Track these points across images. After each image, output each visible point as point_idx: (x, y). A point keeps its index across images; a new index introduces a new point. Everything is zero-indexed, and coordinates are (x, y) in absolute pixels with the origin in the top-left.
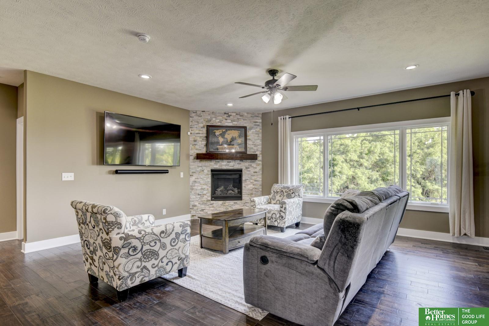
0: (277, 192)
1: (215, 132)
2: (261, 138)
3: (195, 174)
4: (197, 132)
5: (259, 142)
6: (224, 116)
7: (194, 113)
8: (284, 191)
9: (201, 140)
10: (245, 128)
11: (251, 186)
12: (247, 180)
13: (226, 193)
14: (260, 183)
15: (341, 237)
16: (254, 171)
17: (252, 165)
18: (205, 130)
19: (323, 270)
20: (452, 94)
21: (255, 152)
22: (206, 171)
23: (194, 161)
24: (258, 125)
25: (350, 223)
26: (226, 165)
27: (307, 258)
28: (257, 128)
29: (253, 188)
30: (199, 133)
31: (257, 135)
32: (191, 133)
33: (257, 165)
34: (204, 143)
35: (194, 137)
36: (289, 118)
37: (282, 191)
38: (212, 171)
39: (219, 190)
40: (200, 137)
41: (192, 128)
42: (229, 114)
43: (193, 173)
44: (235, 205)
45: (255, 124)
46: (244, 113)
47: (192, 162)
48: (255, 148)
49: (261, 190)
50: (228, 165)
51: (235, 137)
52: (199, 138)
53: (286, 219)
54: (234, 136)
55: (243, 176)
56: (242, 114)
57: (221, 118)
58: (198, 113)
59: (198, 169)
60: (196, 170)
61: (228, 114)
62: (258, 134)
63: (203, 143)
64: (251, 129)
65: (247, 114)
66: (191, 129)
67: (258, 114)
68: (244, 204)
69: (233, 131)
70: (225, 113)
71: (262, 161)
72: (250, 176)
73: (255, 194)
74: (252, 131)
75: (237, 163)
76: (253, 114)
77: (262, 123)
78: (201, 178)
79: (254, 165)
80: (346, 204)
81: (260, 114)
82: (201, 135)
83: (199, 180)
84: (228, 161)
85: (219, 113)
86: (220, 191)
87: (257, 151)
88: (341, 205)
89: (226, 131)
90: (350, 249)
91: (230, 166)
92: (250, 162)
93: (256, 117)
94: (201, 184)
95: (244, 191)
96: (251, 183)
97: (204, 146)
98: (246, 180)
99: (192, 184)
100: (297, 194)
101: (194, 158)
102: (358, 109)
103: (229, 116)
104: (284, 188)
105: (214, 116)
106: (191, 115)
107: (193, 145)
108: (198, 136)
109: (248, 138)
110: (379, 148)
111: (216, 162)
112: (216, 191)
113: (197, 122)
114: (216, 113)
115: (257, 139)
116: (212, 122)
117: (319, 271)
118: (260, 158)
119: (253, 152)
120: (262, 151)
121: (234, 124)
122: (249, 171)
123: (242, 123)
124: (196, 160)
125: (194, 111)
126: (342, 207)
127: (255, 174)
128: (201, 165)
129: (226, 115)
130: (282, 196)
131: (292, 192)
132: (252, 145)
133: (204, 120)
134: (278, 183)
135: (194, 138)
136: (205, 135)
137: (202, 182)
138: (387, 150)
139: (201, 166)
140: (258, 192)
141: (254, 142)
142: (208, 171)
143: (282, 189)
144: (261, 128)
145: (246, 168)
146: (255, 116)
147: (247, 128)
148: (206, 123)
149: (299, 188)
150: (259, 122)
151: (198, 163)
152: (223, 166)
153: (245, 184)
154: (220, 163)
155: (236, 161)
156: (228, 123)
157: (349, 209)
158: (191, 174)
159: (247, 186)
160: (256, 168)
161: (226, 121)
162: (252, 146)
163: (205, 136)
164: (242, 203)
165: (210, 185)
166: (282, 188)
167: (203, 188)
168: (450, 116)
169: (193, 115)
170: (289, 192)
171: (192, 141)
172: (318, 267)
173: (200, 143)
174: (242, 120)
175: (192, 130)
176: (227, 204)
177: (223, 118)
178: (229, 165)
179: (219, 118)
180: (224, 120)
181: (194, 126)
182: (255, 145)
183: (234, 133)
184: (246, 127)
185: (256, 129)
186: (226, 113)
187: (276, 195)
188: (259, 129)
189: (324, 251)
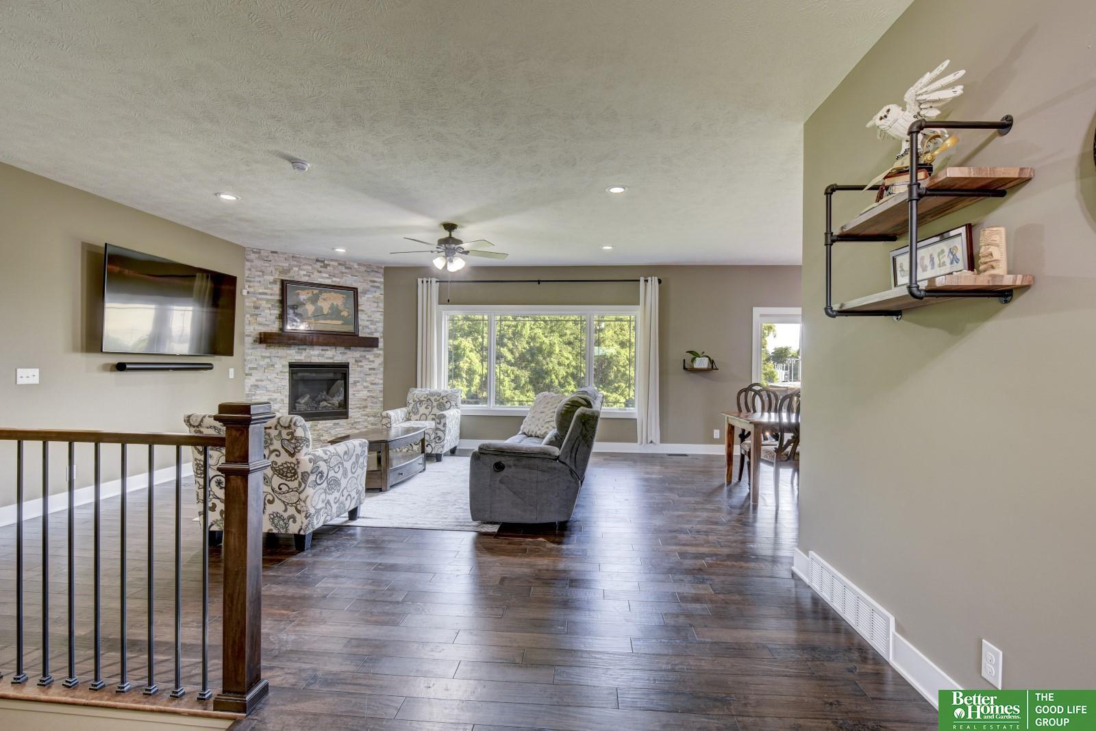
0: (421, 402)
1: (298, 294)
2: (383, 310)
3: (256, 371)
4: (261, 291)
5: (379, 317)
6: (315, 266)
7: (254, 252)
8: (432, 399)
9: (270, 306)
10: (355, 290)
11: (364, 394)
12: (358, 382)
13: (316, 408)
14: (380, 387)
15: (582, 430)
16: (371, 367)
17: (367, 357)
18: (277, 288)
19: (564, 463)
20: (642, 279)
21: (372, 333)
22: (278, 367)
23: (255, 346)
24: (378, 287)
25: (590, 416)
26: (319, 356)
27: (550, 455)
28: (375, 292)
29: (368, 397)
30: (265, 294)
31: (376, 304)
32: (248, 292)
33: (375, 357)
34: (277, 312)
35: (255, 299)
36: (437, 282)
37: (429, 399)
38: (291, 366)
39: (303, 401)
40: (268, 301)
41: (250, 281)
42: (326, 262)
43: (250, 369)
44: (335, 428)
45: (371, 284)
46: (352, 264)
47: (249, 349)
48: (372, 327)
49: (382, 399)
50: (323, 356)
51: (337, 305)
52: (265, 302)
53: (445, 441)
54: (335, 304)
55: (350, 376)
56: (350, 265)
57: (309, 268)
58: (263, 253)
59: (262, 363)
60: (258, 365)
61: (323, 262)
62: (378, 303)
63: (273, 312)
64: (365, 292)
65: (357, 267)
66: (248, 283)
67: (378, 267)
68: (352, 424)
69: (332, 293)
70: (317, 261)
71: (385, 350)
72: (362, 375)
73: (372, 406)
74: (366, 296)
75: (338, 352)
76: (369, 267)
77: (385, 283)
78: (270, 380)
79: (370, 356)
80: (581, 401)
81: (381, 268)
82: (269, 297)
83: (264, 383)
84: (321, 348)
85: (305, 259)
86: (304, 403)
87: (376, 332)
88: (577, 402)
89: (321, 292)
90: (590, 439)
91: (327, 358)
92: (364, 351)
93: (373, 274)
94: (268, 391)
95: (353, 403)
96: (365, 387)
97: (276, 318)
98: (355, 383)
99: (250, 391)
100: (453, 403)
101: (255, 341)
102: (539, 282)
103: (326, 266)
104: (432, 394)
105: (295, 263)
106: (248, 257)
107: (251, 315)
108: (263, 299)
109: (359, 308)
110: (529, 329)
111: (299, 349)
112: (297, 404)
113: (260, 271)
114: (299, 258)
115: (375, 311)
116: (291, 274)
117: (561, 465)
118: (381, 344)
119: (369, 334)
120: (384, 332)
121: (335, 281)
122: (362, 367)
123: (348, 281)
124: (257, 345)
125: (255, 250)
126: (577, 404)
127: (373, 372)
128: (268, 355)
129: (319, 264)
130: (430, 407)
131: (445, 400)
132: (368, 321)
133: (276, 269)
134: (416, 387)
135: (254, 302)
136: (278, 298)
137: (271, 386)
138: (539, 332)
139: (269, 357)
140: (376, 403)
141: (371, 316)
142: (283, 366)
143: (429, 397)
144: (383, 292)
145: (356, 361)
146: (373, 271)
147: (359, 291)
148: (279, 275)
149: (457, 394)
150: (379, 282)
151: (262, 350)
152: (313, 358)
153: (355, 389)
154: (307, 350)
155: (338, 348)
156: (323, 278)
157: (584, 405)
158: (247, 372)
159: (357, 394)
160: (373, 361)
161: (319, 274)
162: (368, 323)
163: (277, 300)
164: (348, 424)
165: (287, 393)
166: (427, 395)
167: (272, 397)
168: (639, 305)
169: (253, 256)
170: (441, 400)
171: (249, 307)
172: (560, 461)
173: (267, 311)
174: (350, 276)
175: (249, 287)
176: (321, 427)
177: (313, 268)
178: (326, 356)
179: (306, 267)
180: (316, 273)
181: (254, 278)
182: (372, 322)
183: (337, 299)
184: (357, 289)
185: (374, 294)
186: (320, 259)
187: (418, 405)
188: (379, 294)
189: (563, 449)
